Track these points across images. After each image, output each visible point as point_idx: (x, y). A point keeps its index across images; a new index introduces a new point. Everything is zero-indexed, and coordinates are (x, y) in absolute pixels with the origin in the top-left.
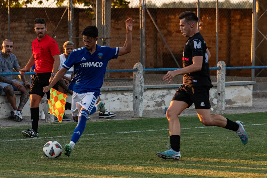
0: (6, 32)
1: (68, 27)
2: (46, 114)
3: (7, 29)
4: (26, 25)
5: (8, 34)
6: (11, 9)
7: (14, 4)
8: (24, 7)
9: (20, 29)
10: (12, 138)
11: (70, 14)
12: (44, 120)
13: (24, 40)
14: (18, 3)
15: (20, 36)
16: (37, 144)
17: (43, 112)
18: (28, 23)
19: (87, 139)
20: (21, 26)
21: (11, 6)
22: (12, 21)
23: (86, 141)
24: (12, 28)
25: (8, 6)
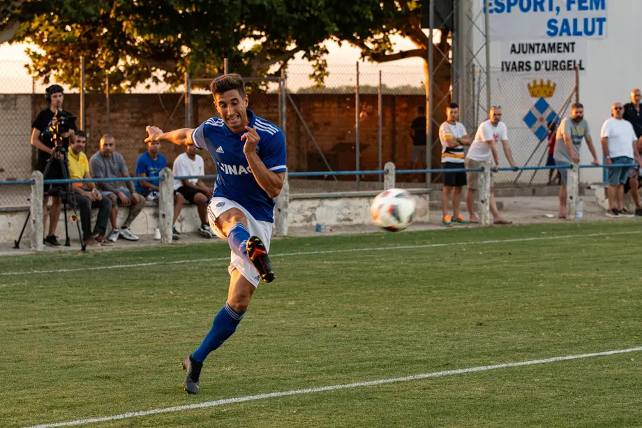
0: (104, 125)
1: (184, 118)
2: (162, 232)
3: (104, 122)
4: (130, 116)
5: (106, 128)
6: (110, 95)
7: (115, 88)
8: (127, 92)
9: (122, 121)
10: (119, 263)
11: (188, 101)
12: (158, 240)
13: (127, 136)
14: (120, 87)
15: (121, 130)
16: (152, 272)
17: (158, 230)
18: (132, 113)
19: (219, 265)
20: (122, 117)
21: (111, 92)
22: (113, 111)
23: (217, 267)
24: (111, 121)
25: (106, 92)
